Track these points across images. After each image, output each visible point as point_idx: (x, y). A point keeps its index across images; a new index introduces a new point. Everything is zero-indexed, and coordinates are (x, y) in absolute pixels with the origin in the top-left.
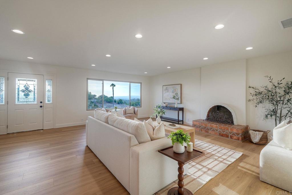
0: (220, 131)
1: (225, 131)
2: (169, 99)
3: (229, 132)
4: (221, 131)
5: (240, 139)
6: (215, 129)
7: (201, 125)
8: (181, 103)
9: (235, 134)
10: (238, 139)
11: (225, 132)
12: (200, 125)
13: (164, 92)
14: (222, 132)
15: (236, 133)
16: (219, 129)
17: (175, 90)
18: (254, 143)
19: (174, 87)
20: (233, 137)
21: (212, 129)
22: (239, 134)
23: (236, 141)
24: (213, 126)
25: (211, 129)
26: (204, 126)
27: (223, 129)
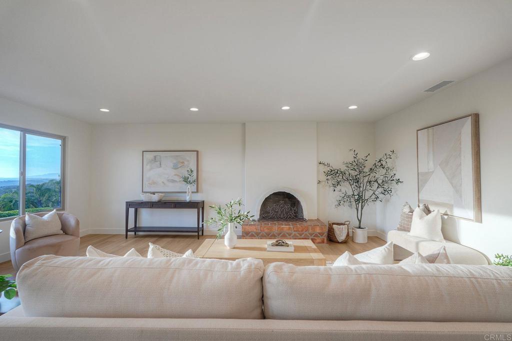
0: (295, 234)
1: (303, 234)
2: (163, 183)
3: (310, 234)
4: (297, 234)
5: (325, 241)
6: (287, 233)
7: (261, 230)
8: (197, 191)
9: (319, 235)
10: (323, 242)
11: (303, 236)
12: (259, 231)
13: (146, 167)
14: (299, 235)
15: (319, 233)
16: (294, 231)
17: (183, 163)
18: (341, 243)
19: (177, 156)
20: (316, 240)
21: (281, 235)
22: (324, 233)
23: (320, 245)
24: (283, 228)
25: (279, 235)
26: (266, 231)
27: (300, 230)
